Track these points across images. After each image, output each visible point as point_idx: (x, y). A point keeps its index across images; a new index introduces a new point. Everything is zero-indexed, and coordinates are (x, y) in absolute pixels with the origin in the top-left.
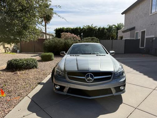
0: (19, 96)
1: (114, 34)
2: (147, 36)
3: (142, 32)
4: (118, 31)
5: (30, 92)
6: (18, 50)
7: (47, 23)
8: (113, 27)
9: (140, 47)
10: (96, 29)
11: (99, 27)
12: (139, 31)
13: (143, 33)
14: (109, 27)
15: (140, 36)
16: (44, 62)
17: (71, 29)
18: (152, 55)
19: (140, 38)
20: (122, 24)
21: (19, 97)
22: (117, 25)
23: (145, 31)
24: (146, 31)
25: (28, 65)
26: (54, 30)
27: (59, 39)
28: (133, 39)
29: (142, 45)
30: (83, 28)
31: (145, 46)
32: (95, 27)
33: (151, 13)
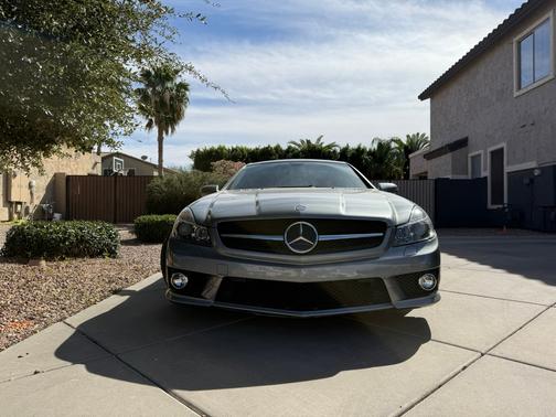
0: (32, 319)
1: (396, 168)
2: (513, 164)
3: (492, 153)
4: (410, 156)
5: (75, 313)
6: (57, 216)
7: (167, 133)
8: (393, 145)
9: (490, 206)
10: (335, 151)
11: (343, 145)
12: (481, 152)
13: (497, 156)
14: (380, 145)
15: (485, 169)
16: (143, 246)
17: (248, 150)
18: (534, 230)
19: (485, 173)
20: (424, 135)
21: (31, 323)
22: (404, 141)
23: (502, 150)
24: (505, 150)
25: (82, 240)
26: (190, 153)
27: (205, 174)
28: (463, 177)
29: (498, 198)
30: (289, 147)
31: (506, 201)
32: (329, 147)
33: (519, 88)
